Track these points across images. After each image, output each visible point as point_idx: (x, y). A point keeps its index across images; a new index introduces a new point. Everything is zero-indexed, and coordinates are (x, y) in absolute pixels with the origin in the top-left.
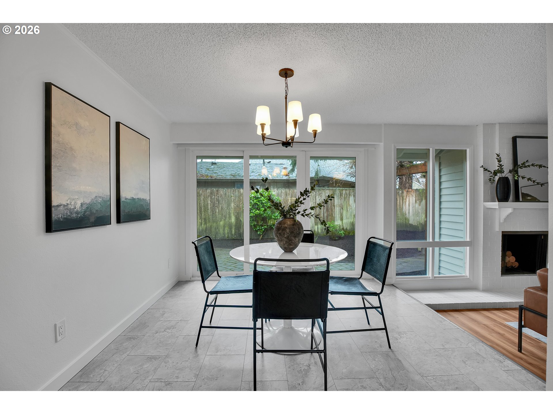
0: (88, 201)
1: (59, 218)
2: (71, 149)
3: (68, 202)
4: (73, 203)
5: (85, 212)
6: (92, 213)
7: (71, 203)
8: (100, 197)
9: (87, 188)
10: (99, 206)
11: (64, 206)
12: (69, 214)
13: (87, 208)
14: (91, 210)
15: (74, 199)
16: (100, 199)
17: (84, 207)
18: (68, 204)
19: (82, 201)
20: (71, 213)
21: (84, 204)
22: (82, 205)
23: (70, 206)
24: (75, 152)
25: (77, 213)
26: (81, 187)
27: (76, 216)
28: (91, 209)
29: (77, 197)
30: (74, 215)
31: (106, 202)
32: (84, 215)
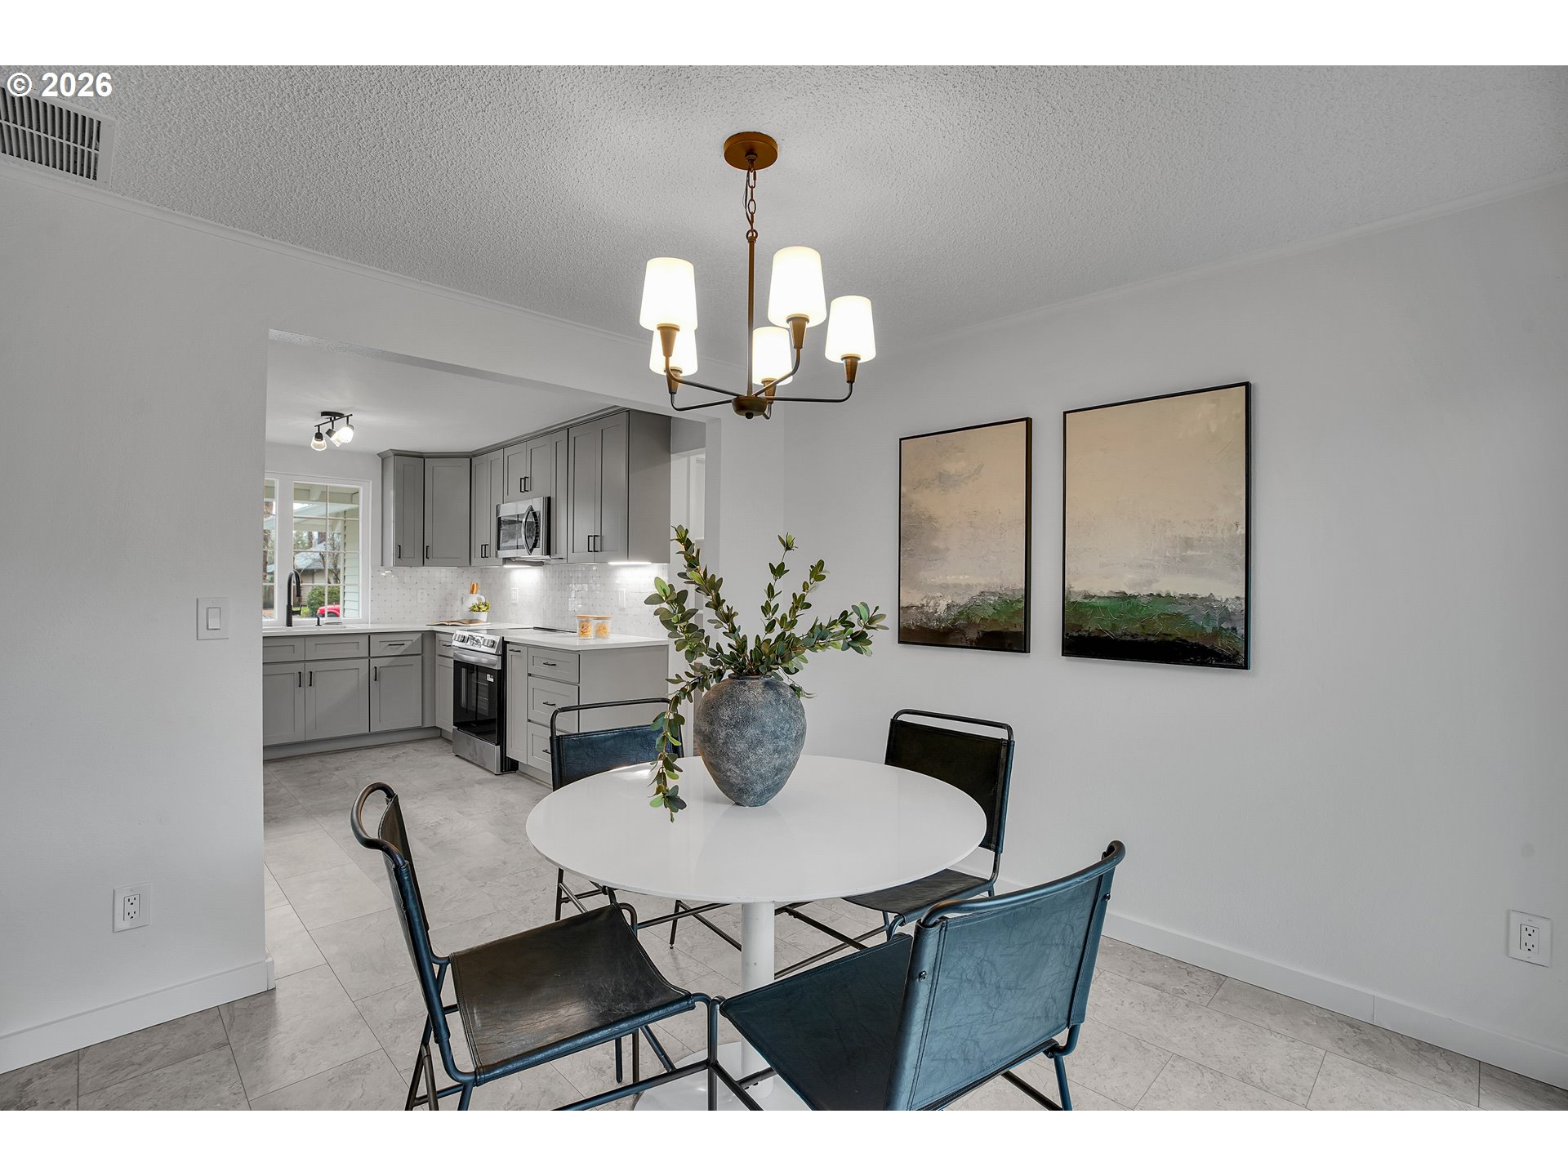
0: (962, 600)
1: (909, 626)
2: (930, 518)
3: (924, 602)
4: (931, 604)
5: (955, 620)
6: (971, 624)
7: (928, 604)
8: (993, 594)
9: (961, 577)
10: (991, 611)
11: (918, 607)
12: (925, 620)
13: (961, 613)
14: (969, 618)
15: (933, 598)
16: (992, 598)
17: (954, 612)
18: (923, 605)
19: (950, 601)
20: (929, 619)
21: (954, 606)
22: (949, 607)
23: (926, 609)
24: (936, 523)
25: (939, 620)
26: (948, 577)
27: (937, 625)
28: (970, 616)
29: (939, 594)
30: (934, 624)
31: (1012, 604)
32: (953, 624)
